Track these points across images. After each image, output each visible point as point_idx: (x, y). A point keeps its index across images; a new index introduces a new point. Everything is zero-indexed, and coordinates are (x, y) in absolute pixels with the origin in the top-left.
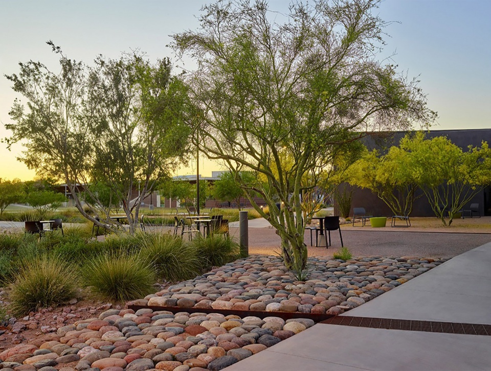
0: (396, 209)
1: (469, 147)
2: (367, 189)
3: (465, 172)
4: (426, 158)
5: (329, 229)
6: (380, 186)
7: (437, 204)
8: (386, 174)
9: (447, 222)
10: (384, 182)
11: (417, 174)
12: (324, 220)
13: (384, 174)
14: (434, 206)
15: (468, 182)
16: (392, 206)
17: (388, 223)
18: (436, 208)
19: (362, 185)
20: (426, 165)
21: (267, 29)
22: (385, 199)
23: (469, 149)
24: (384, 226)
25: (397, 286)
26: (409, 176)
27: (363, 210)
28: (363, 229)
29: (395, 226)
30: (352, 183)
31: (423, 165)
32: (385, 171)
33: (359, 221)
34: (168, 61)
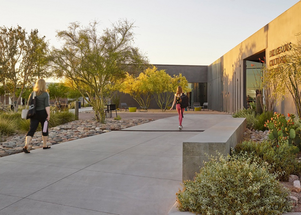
0: (142, 104)
1: (174, 75)
2: (128, 94)
3: (171, 87)
4: (154, 80)
5: (111, 110)
6: (134, 93)
7: (159, 102)
8: (137, 87)
9: (164, 110)
10: (136, 91)
11: (150, 87)
12: (109, 106)
13: (136, 87)
14: (158, 102)
15: (172, 92)
16: (140, 103)
17: (137, 111)
18: (159, 103)
19: (125, 92)
20: (155, 83)
21: (96, 37)
22: (137, 99)
23: (174, 76)
24: (135, 111)
25: (137, 125)
26: (147, 88)
27: (125, 104)
28: (126, 113)
29: (140, 112)
30: (121, 90)
31: (153, 83)
32: (137, 85)
33: (124, 110)
34: (37, 31)
